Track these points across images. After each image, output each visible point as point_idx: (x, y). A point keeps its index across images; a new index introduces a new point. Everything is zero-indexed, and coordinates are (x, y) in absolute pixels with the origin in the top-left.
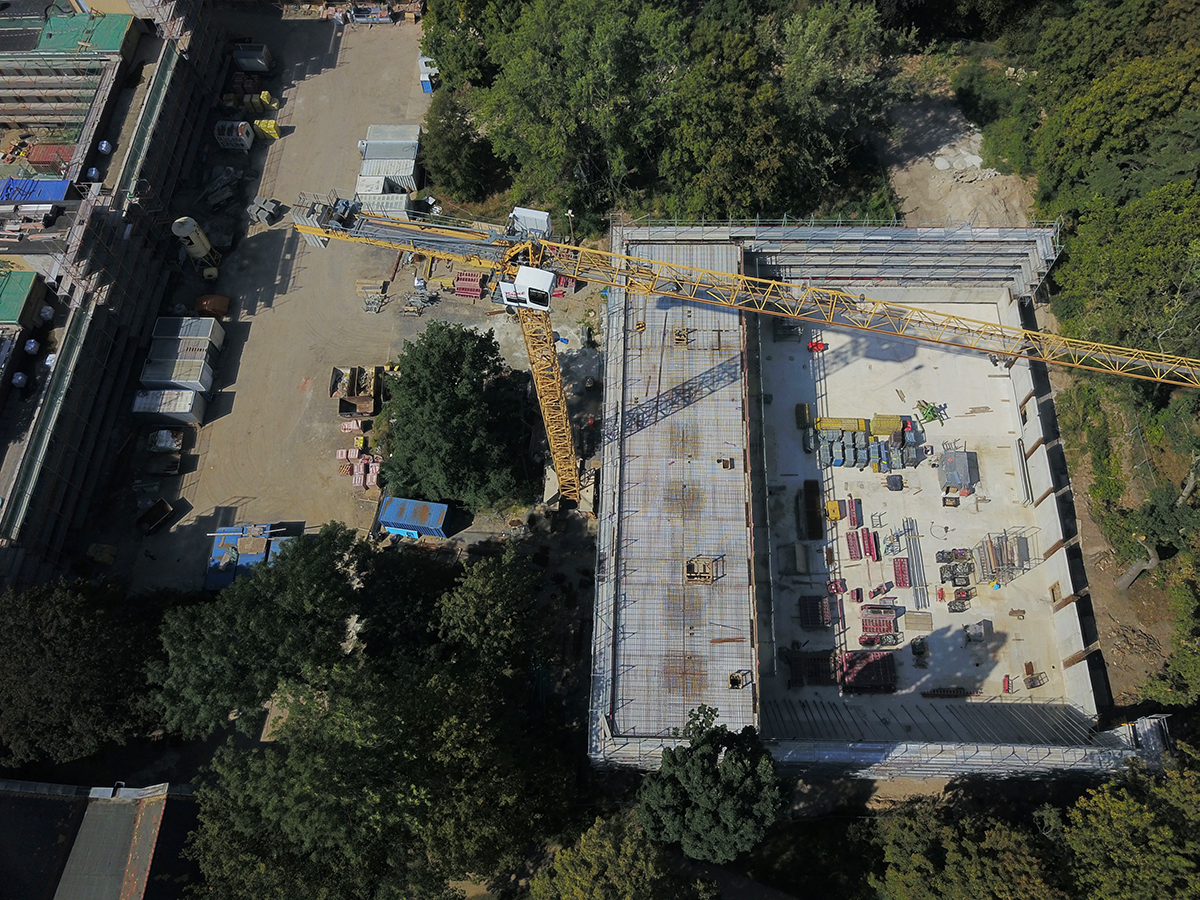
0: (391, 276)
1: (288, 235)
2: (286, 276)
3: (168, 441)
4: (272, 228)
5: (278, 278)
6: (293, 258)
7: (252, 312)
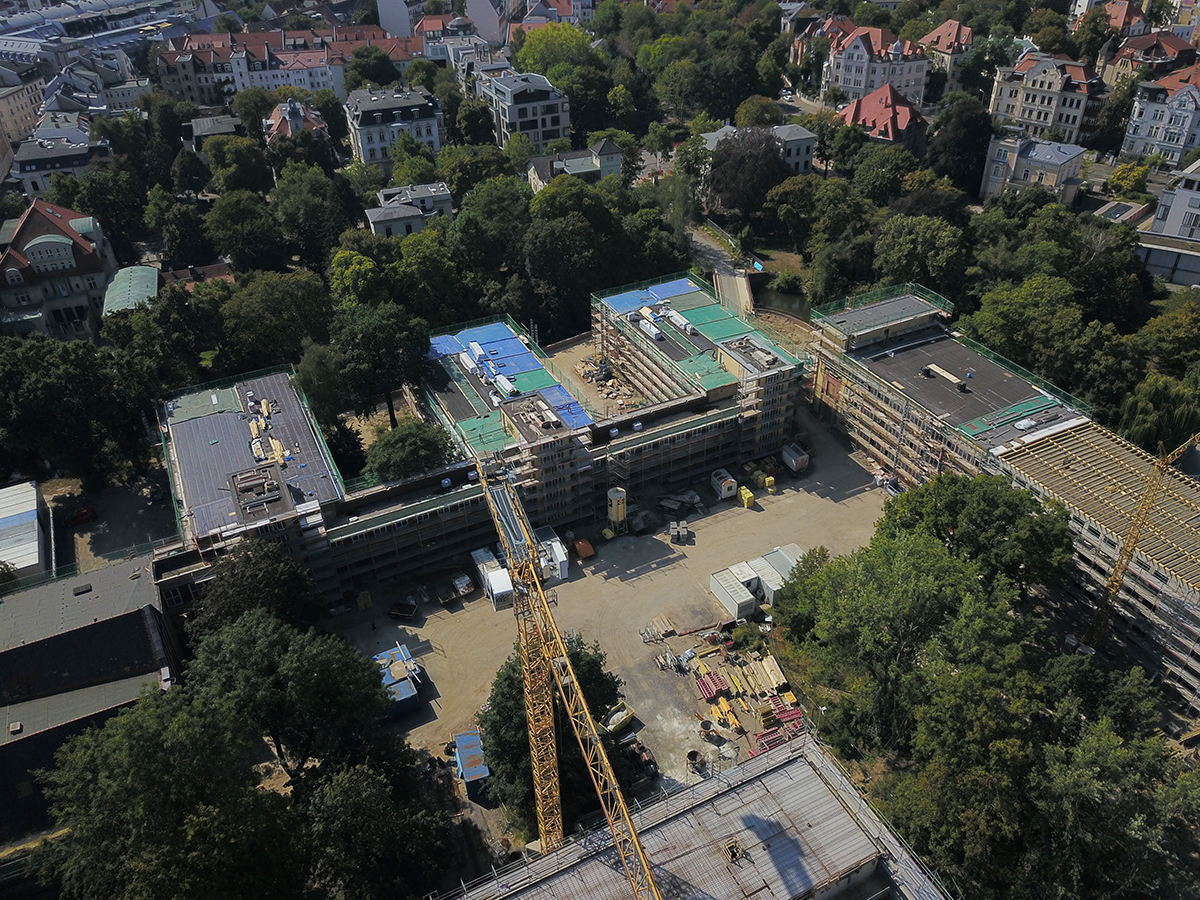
0: (683, 632)
1: (671, 556)
2: (638, 574)
3: (462, 585)
4: (671, 545)
5: (633, 570)
6: (654, 569)
7: (594, 573)
